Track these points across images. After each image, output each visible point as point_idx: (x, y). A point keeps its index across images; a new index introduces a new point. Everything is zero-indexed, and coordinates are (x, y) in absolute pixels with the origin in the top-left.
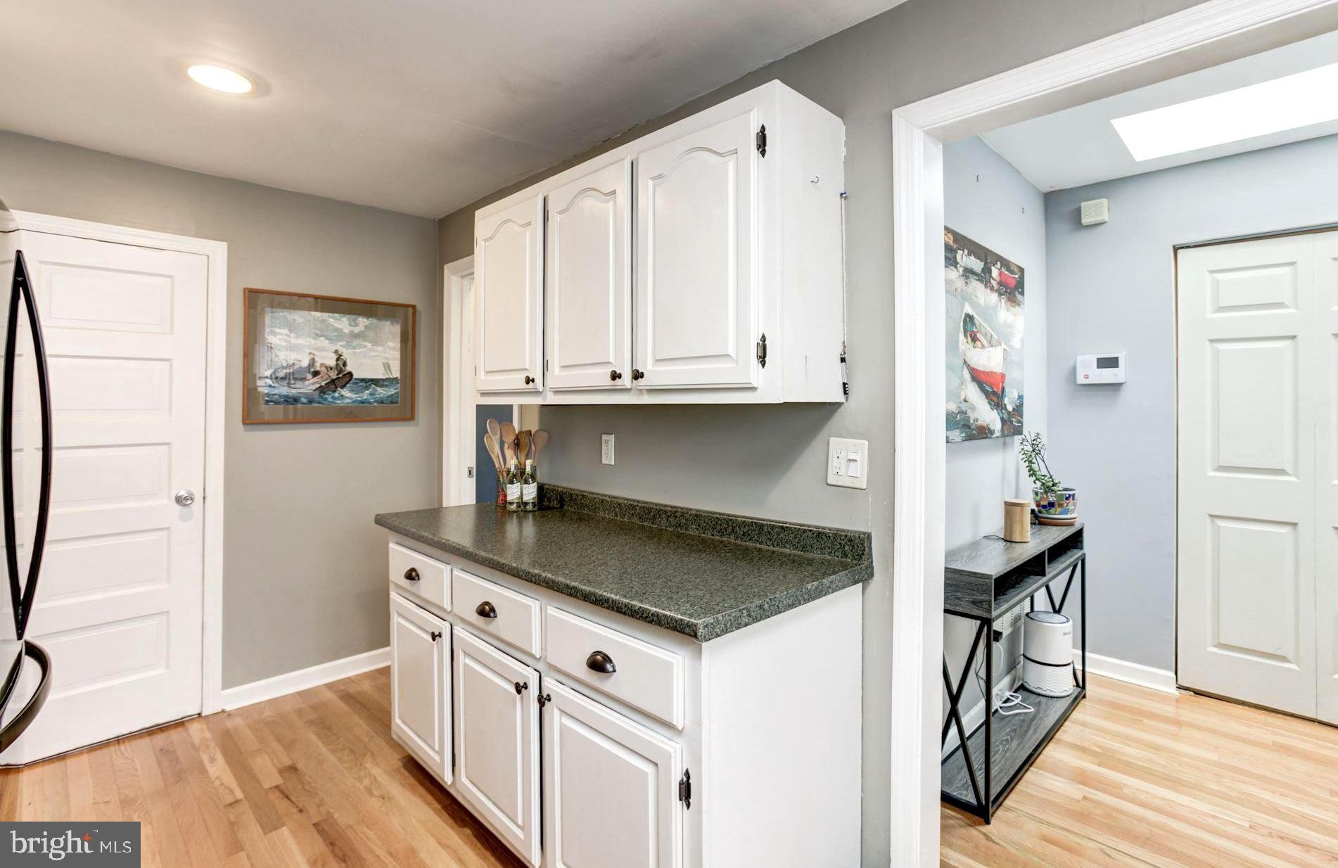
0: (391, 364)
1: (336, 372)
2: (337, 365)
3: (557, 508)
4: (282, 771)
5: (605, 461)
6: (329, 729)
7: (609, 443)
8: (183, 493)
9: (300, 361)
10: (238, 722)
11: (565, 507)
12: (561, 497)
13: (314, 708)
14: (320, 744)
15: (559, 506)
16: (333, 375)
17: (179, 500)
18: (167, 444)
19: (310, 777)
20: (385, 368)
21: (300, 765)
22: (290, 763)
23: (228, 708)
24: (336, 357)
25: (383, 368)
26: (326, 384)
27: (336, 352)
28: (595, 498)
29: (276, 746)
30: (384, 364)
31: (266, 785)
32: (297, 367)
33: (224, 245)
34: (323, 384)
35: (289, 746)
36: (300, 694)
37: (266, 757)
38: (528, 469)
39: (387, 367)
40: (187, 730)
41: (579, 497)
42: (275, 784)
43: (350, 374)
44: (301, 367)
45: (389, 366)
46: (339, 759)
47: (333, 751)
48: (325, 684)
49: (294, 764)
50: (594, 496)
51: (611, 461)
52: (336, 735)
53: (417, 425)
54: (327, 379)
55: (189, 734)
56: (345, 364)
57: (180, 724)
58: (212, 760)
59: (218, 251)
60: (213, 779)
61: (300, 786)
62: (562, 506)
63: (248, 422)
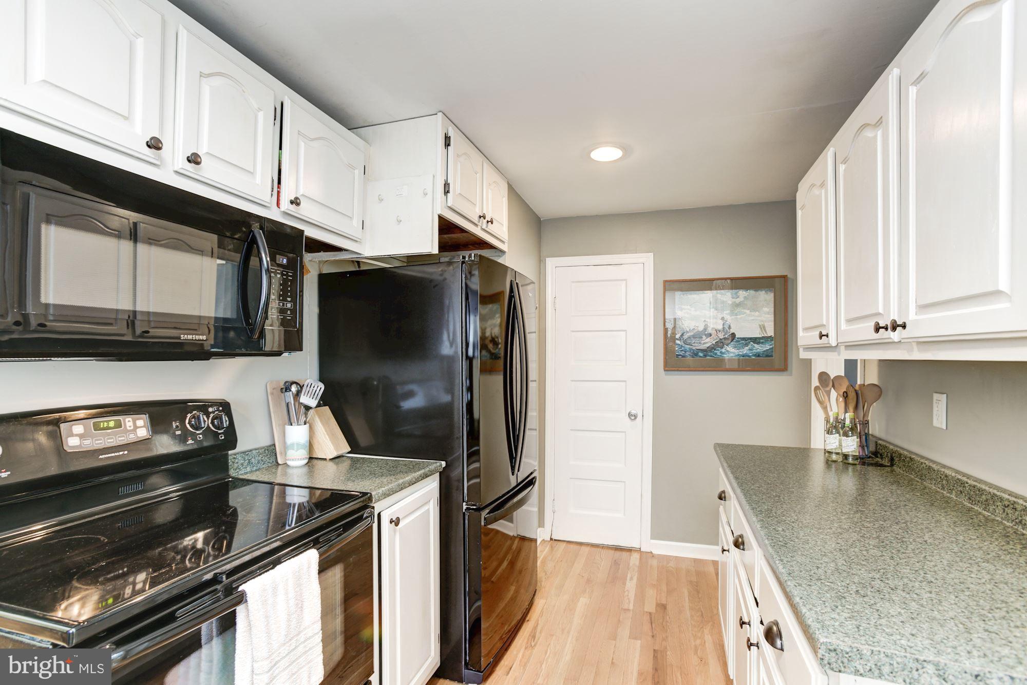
0: (765, 325)
1: (723, 334)
2: (724, 328)
3: (888, 466)
4: (658, 605)
5: (936, 423)
6: (698, 592)
7: (940, 404)
8: (633, 412)
9: (698, 327)
10: (654, 563)
11: (895, 468)
12: (891, 456)
13: (698, 574)
14: (687, 599)
15: (889, 465)
16: (721, 336)
17: (630, 415)
18: (625, 381)
19: (669, 618)
20: (761, 328)
21: (669, 607)
22: (665, 603)
23: (655, 552)
24: (722, 323)
25: (759, 329)
26: (716, 343)
27: (723, 319)
28: (922, 463)
29: (664, 588)
30: (760, 326)
31: (646, 610)
32: (696, 331)
33: (651, 255)
34: (714, 343)
35: (670, 592)
36: (695, 560)
37: (655, 591)
38: (848, 422)
39: (763, 328)
40: (631, 555)
41: (908, 459)
42: (650, 611)
43: (733, 335)
44: (698, 331)
45: (764, 327)
46: (692, 616)
47: (691, 609)
48: (713, 561)
49: (666, 604)
50: (922, 461)
51: (941, 423)
52: (699, 598)
53: (791, 375)
54: (717, 339)
55: (630, 558)
56: (730, 327)
57: (629, 550)
58: (631, 579)
59: (648, 259)
60: (626, 590)
61: (661, 621)
62: (892, 465)
63: (666, 369)
